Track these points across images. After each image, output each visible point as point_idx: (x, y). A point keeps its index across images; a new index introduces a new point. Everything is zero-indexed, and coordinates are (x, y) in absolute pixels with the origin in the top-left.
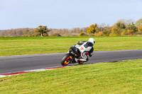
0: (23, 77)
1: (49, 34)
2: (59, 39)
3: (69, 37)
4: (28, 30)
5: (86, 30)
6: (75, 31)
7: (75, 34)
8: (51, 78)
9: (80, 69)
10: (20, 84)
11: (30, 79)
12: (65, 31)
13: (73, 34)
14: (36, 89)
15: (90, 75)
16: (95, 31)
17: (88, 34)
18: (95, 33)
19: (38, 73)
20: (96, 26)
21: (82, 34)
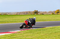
0: (28, 31)
2: (43, 16)
4: (30, 12)
5: (54, 12)
6: (50, 12)
7: (50, 14)
8: (40, 32)
9: (52, 28)
10: (27, 34)
11: (31, 32)
12: (46, 12)
13: (49, 14)
16: (58, 12)
17: (55, 13)
18: (59, 13)
19: (34, 30)
20: (59, 10)
21: (53, 14)
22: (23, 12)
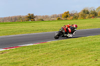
0: (18, 50)
1: (35, 19)
2: (42, 23)
3: (49, 21)
4: (20, 17)
5: (61, 15)
6: (53, 17)
7: (54, 19)
8: (37, 50)
9: (58, 43)
10: (15, 55)
11: (23, 51)
12: (47, 17)
13: (52, 19)
14: (27, 58)
15: (64, 47)
16: (67, 16)
17: (63, 18)
18: (68, 18)
19: (28, 47)
20: (68, 12)
21: (59, 19)
22: (9, 18)
